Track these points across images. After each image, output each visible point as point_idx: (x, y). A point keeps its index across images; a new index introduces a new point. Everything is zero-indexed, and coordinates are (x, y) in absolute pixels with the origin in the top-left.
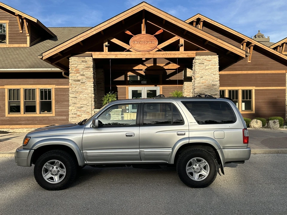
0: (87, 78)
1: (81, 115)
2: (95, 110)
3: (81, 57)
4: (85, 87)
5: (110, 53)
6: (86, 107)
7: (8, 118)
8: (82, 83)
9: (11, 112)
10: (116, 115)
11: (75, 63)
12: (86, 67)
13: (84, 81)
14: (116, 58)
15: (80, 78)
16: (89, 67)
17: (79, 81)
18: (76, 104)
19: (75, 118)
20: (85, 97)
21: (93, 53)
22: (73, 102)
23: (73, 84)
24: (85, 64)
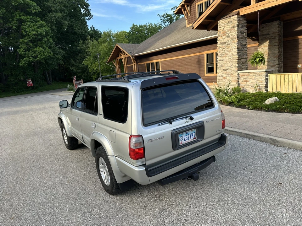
0: (232, 39)
1: (226, 77)
2: (239, 72)
3: (227, 18)
4: (230, 49)
5: (257, 5)
6: (231, 69)
7: (206, 77)
8: (227, 45)
9: (208, 72)
10: (259, 77)
11: (222, 26)
12: (232, 28)
13: (229, 42)
14: (265, 8)
15: (226, 40)
16: (234, 27)
17: (225, 43)
18: (223, 67)
19: (222, 80)
20: (230, 59)
21: (240, 10)
22: (220, 65)
23: (220, 47)
24: (230, 24)
